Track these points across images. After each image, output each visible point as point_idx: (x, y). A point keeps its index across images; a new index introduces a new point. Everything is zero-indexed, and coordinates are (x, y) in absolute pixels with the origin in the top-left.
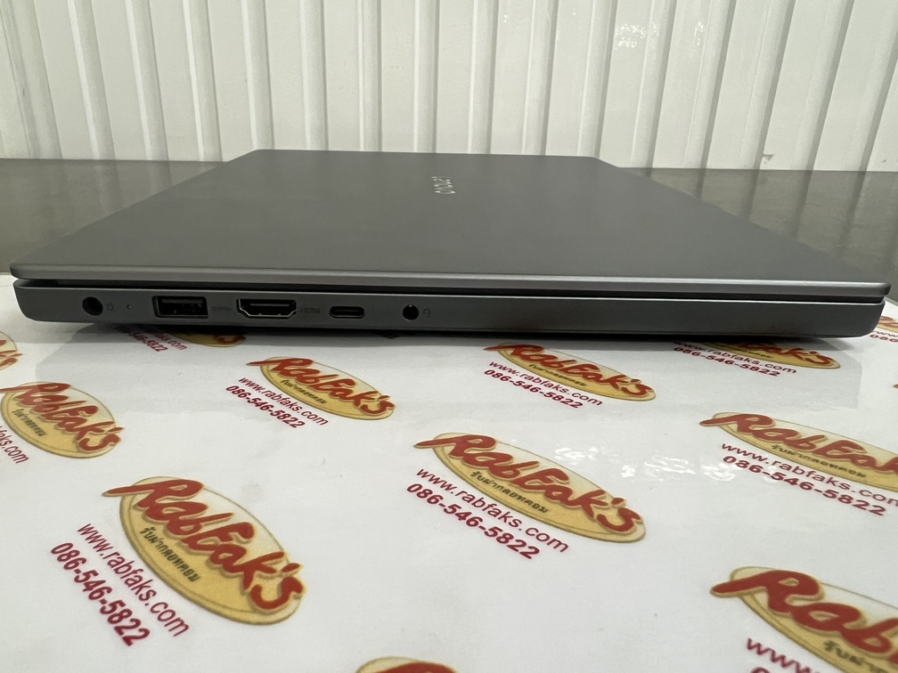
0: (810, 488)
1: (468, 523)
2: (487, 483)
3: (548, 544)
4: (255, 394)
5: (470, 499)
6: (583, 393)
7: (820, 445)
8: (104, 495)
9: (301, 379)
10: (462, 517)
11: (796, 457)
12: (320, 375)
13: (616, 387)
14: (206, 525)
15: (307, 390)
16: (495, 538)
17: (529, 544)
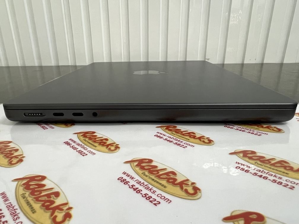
0: (267, 179)
1: (137, 192)
2: (147, 177)
3: (164, 200)
4: (73, 144)
5: (139, 183)
6: (188, 143)
7: (273, 162)
8: (12, 181)
9: (90, 139)
10: (135, 190)
11: (263, 167)
12: (97, 137)
13: (201, 140)
14: (44, 192)
15: (91, 143)
16: (145, 198)
17: (157, 200)
